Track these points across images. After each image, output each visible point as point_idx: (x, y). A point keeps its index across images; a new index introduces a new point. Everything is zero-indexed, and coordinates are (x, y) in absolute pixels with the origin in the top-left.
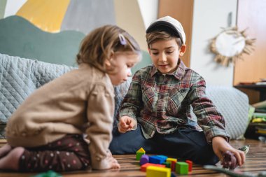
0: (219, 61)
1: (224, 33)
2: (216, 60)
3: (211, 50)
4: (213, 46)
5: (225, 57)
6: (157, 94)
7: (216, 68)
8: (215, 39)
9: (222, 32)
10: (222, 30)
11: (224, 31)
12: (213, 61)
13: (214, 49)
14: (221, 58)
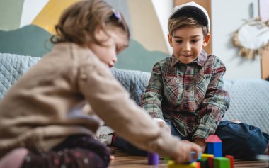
0: (244, 55)
1: (247, 26)
2: (240, 54)
3: (234, 44)
4: (236, 39)
5: (249, 50)
6: (181, 86)
7: (241, 63)
8: (237, 32)
9: (244, 25)
10: (243, 22)
11: (246, 22)
12: (237, 55)
13: (236, 43)
14: (246, 51)
